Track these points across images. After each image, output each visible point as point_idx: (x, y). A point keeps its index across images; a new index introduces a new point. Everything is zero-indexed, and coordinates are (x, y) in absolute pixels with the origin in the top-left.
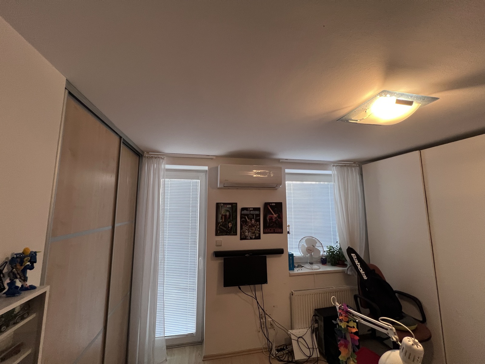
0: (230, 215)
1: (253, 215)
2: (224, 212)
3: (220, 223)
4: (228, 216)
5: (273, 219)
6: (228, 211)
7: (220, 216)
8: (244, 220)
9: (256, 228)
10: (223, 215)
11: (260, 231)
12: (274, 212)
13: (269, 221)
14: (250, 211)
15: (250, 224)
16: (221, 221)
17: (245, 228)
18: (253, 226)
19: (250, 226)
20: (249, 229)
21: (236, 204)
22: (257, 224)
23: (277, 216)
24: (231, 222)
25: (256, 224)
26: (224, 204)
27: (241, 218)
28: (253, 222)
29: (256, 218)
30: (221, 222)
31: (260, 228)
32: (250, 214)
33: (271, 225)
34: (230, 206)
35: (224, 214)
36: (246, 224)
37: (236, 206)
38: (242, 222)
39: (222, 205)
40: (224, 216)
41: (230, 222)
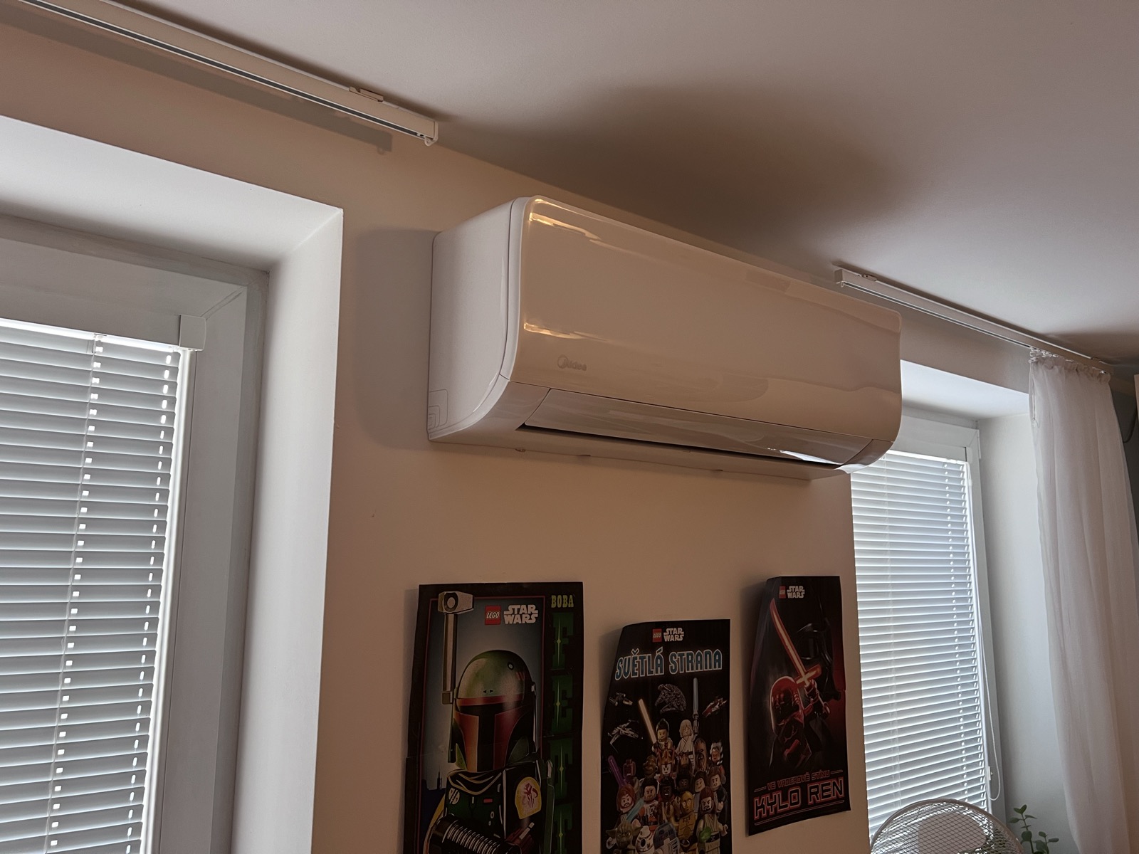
0: (525, 702)
1: (684, 681)
2: (477, 676)
3: (440, 793)
4: (510, 713)
5: (797, 708)
6: (508, 659)
7: (444, 719)
8: (629, 732)
9: (704, 794)
10: (466, 709)
11: (725, 817)
12: (802, 653)
13: (778, 720)
14: (666, 654)
15: (666, 771)
16: (454, 767)
17: (635, 806)
18: (684, 778)
19: (666, 781)
20: (657, 814)
21: (575, 590)
22: (710, 763)
23: (817, 679)
24: (533, 775)
25: (704, 764)
26: (486, 593)
27: (610, 718)
28: (687, 744)
29: (701, 707)
30: (455, 777)
31: (724, 793)
32: (667, 678)
33: (786, 752)
34: (529, 614)
35: (478, 696)
36: (640, 773)
37: (578, 611)
38: (611, 760)
39: (466, 600)
40: (476, 719)
41: (529, 771)
